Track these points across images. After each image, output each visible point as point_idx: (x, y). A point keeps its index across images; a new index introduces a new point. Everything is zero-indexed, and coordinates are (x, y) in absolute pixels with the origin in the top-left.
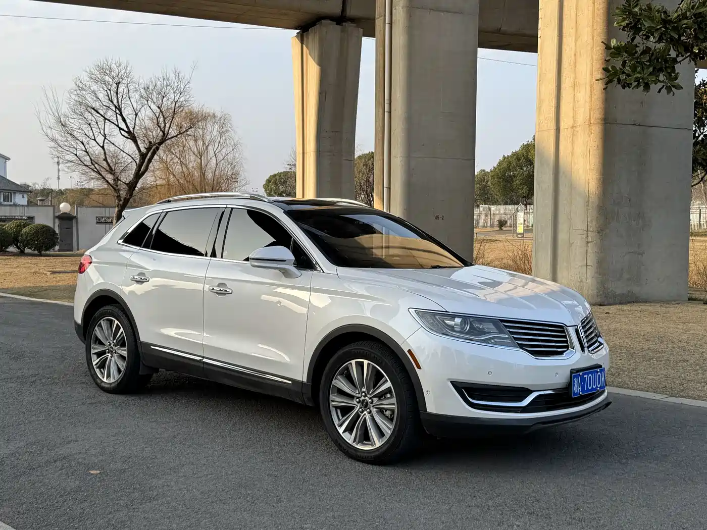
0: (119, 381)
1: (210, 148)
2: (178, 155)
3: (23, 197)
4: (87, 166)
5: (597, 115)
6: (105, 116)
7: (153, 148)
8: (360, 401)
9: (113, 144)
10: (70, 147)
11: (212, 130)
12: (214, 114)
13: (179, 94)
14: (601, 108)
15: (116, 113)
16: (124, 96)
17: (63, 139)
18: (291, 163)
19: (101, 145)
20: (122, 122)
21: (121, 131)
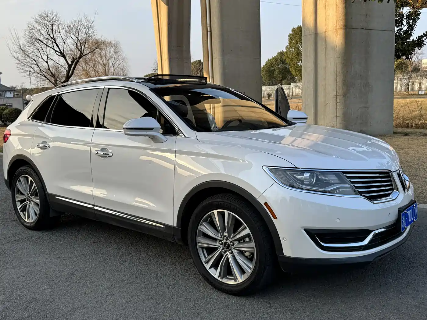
0: (36, 222)
1: (110, 61)
2: (92, 66)
3: (11, 94)
4: (39, 73)
5: (341, 23)
6: (47, 45)
7: (76, 61)
8: (222, 243)
9: (52, 60)
10: (28, 63)
11: (110, 51)
12: (110, 42)
13: (88, 29)
14: (343, 19)
15: (52, 42)
16: (56, 32)
17: (23, 58)
18: (155, 68)
19: (46, 61)
20: (56, 46)
21: (56, 52)
